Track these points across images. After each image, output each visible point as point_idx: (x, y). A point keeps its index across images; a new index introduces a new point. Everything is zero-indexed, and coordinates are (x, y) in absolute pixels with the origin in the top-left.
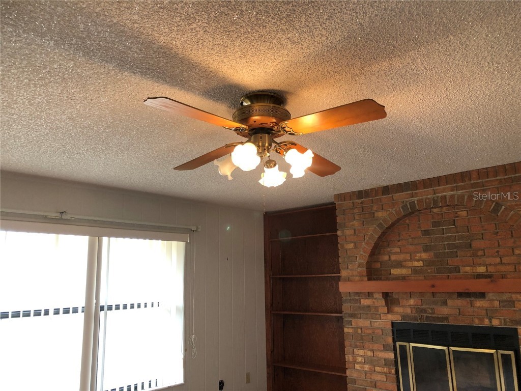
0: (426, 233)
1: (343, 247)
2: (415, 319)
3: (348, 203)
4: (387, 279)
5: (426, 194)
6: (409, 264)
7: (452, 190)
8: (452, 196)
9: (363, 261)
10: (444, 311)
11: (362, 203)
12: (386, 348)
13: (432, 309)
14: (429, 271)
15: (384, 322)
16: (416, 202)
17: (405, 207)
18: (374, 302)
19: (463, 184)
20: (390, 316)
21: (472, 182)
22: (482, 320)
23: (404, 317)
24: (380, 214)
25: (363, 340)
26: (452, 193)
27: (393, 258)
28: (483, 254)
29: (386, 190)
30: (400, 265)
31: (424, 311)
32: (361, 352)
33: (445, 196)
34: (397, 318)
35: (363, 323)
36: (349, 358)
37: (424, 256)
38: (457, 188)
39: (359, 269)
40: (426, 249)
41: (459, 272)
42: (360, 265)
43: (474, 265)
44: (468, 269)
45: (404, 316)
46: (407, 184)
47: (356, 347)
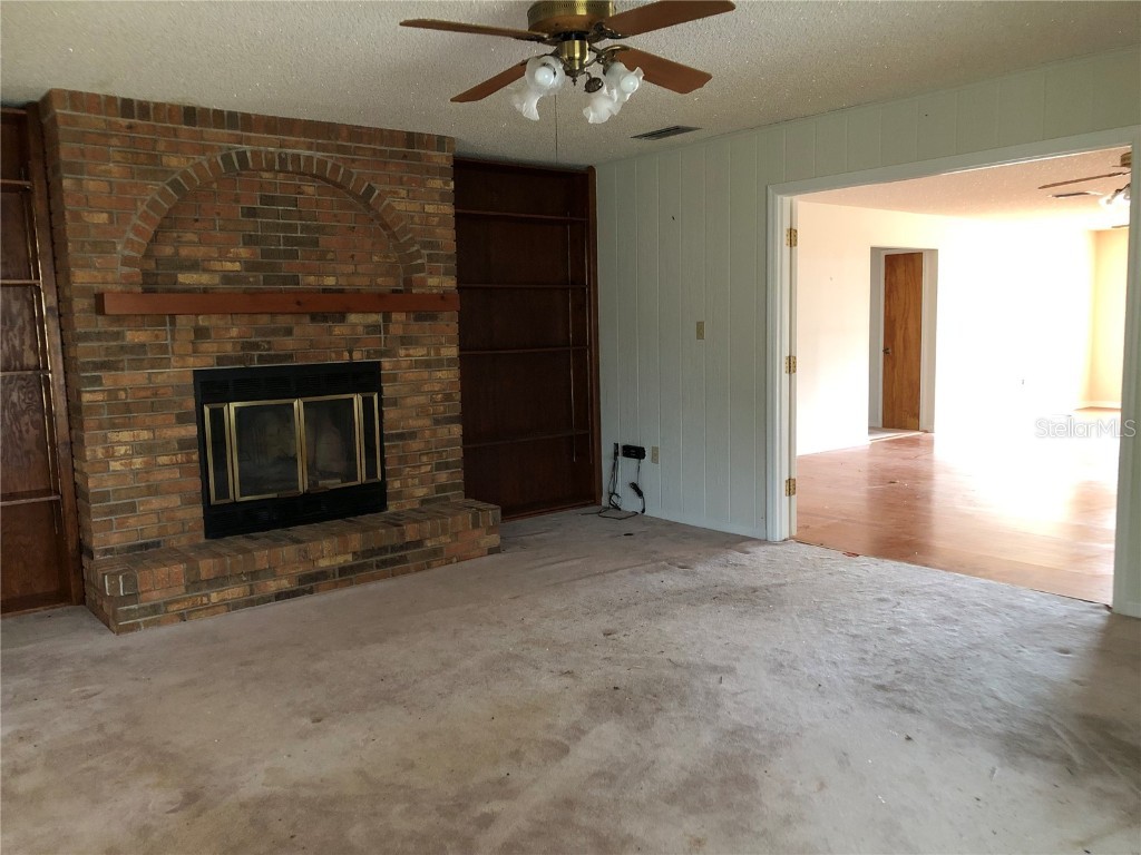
0: (251, 213)
2: (239, 360)
3: (97, 121)
4: (169, 291)
5: (269, 145)
6: (217, 266)
7: (310, 148)
8: (309, 159)
9: (134, 254)
10: (288, 344)
11: (130, 127)
12: (182, 419)
13: (269, 342)
14: (251, 279)
15: (178, 373)
16: (249, 154)
17: (227, 158)
18: (157, 336)
19: (325, 142)
20: (191, 360)
21: (339, 143)
22: (339, 354)
23: (220, 360)
24: (173, 161)
25: (124, 412)
26: (308, 153)
27: (184, 252)
28: (333, 257)
29: (191, 114)
30: (194, 266)
31: (255, 346)
32: (125, 436)
33: (299, 155)
34: (206, 363)
35: (130, 379)
36: (93, 452)
37: (244, 252)
38: (320, 148)
39: (126, 270)
40: (249, 241)
41: (298, 284)
42: (127, 261)
43: (320, 274)
44: (312, 279)
45: (218, 358)
46: (232, 115)
47: (114, 426)
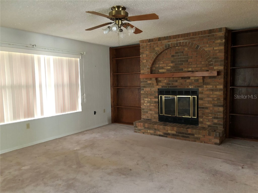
0: (173, 56)
1: (142, 62)
2: (166, 87)
3: (145, 44)
4: (158, 73)
5: (174, 41)
6: (166, 68)
7: (183, 40)
8: (183, 42)
9: (149, 67)
10: (176, 84)
11: (150, 44)
12: (155, 98)
13: (172, 83)
14: (173, 70)
15: (155, 88)
16: (170, 44)
17: (166, 46)
18: (152, 82)
19: (187, 38)
20: (157, 86)
21: (191, 37)
22: (188, 86)
23: (162, 87)
24: (156, 49)
25: (147, 95)
26: (183, 41)
27: (160, 66)
28: (191, 64)
29: (159, 39)
30: (162, 68)
31: (169, 84)
32: (147, 99)
33: (181, 42)
34: (160, 87)
35: (148, 89)
36: (142, 101)
37: (171, 65)
38: (185, 39)
39: (148, 70)
40: (172, 62)
41: (183, 70)
42: (148, 68)
43: (188, 68)
44: (186, 69)
45: (162, 86)
46: (167, 37)
47: (145, 98)
